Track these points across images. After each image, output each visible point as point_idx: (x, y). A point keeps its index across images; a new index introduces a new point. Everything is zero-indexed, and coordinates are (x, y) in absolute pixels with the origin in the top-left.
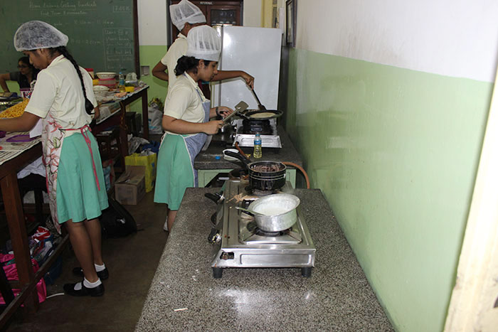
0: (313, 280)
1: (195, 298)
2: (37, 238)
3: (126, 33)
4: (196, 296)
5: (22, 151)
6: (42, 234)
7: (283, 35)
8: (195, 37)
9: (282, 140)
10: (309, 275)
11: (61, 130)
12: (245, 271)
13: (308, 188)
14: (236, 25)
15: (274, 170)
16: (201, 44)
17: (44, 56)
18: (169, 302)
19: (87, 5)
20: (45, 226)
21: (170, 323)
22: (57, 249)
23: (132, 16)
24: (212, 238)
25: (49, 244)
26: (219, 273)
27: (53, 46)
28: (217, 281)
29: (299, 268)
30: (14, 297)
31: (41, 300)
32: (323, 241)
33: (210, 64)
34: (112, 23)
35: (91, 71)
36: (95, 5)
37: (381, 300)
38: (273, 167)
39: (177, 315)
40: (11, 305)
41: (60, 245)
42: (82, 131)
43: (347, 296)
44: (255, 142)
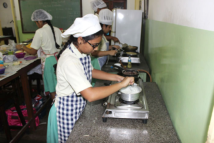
0: (147, 125)
1: (94, 131)
2: (37, 99)
3: (77, 13)
4: (94, 130)
5: (29, 64)
6: (39, 98)
7: (143, 13)
8: (102, 14)
9: (140, 60)
10: (146, 123)
11: (45, 55)
12: (117, 120)
13: (151, 81)
14: (124, 9)
15: (134, 74)
16: (105, 17)
17: (41, 24)
18: (82, 132)
19: (61, 2)
20: (40, 94)
21: (81, 142)
22: (44, 104)
23: (79, 6)
24: (103, 104)
25: (41, 102)
26: (105, 120)
27: (44, 20)
28: (104, 123)
29: (142, 119)
30: (26, 123)
31: (37, 125)
32: (154, 107)
33: (108, 26)
34: (71, 9)
35: (62, 29)
36: (64, 2)
37: (179, 136)
38: (134, 72)
39: (84, 138)
40: (25, 126)
41: (45, 103)
42: (54, 55)
43: (163, 134)
44: (128, 60)
